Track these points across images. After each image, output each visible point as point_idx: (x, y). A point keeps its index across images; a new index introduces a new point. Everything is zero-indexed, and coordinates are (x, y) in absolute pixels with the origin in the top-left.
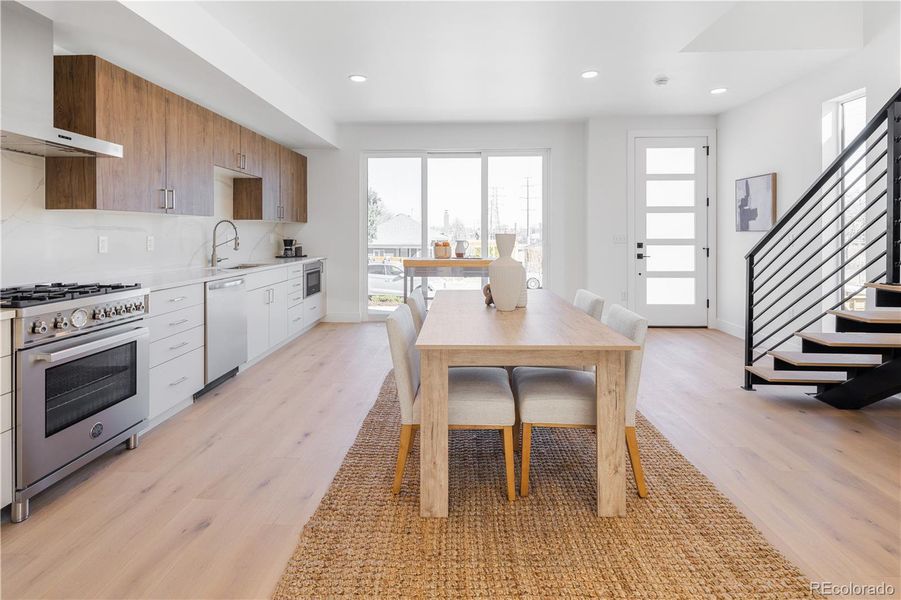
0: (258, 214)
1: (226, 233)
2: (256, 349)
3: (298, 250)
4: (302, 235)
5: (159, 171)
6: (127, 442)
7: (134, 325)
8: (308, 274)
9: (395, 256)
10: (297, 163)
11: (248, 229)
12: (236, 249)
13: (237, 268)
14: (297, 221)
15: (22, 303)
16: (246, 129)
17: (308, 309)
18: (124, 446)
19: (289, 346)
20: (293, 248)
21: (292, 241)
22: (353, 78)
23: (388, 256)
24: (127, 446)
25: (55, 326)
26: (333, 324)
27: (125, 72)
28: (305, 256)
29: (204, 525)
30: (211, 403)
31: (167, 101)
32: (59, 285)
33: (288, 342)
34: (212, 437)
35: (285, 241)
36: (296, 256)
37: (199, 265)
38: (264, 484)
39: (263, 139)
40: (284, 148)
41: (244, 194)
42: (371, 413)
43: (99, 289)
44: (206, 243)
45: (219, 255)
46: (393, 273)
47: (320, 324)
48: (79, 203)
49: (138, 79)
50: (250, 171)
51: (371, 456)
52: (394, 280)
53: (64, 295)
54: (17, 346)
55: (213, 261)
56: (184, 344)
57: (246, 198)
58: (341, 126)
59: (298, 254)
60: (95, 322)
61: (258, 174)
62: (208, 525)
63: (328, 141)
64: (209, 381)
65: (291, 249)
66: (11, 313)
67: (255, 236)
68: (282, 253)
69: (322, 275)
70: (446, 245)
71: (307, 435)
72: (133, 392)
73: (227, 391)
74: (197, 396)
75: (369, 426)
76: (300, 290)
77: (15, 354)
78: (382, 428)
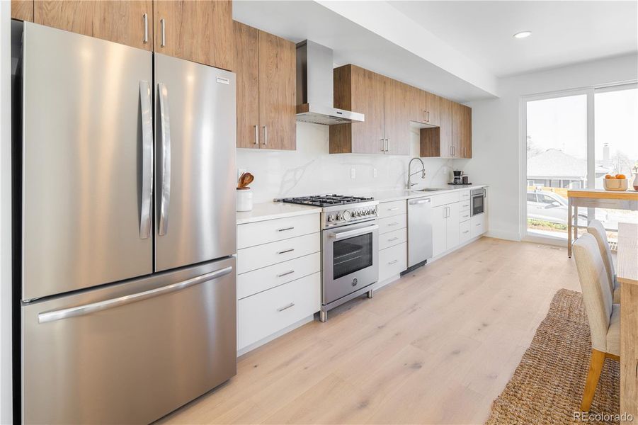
0: (436, 153)
1: (417, 166)
2: (439, 249)
3: (465, 179)
4: (468, 168)
5: (381, 128)
6: (368, 293)
7: (371, 223)
8: (474, 198)
9: (545, 186)
10: (465, 112)
11: (431, 164)
12: (423, 177)
13: (423, 190)
14: (464, 157)
15: (325, 204)
16: (430, 94)
17: (474, 225)
18: (366, 295)
19: (460, 251)
20: (461, 178)
21: (460, 172)
22: (517, 36)
23: (540, 186)
24: (367, 296)
25: (337, 219)
26: (495, 239)
27: (365, 70)
28: (471, 184)
29: (417, 366)
30: (411, 281)
31: (385, 83)
32: (335, 196)
33: (460, 247)
34: (415, 305)
35: (455, 172)
36: (463, 183)
37: (400, 187)
38: (456, 353)
39: (441, 98)
40: (455, 103)
41: (428, 138)
42: (543, 324)
43: (355, 199)
44: (404, 173)
45: (412, 181)
46: (544, 201)
47: (483, 238)
48: (344, 150)
49: (370, 73)
50: (432, 122)
51: (551, 364)
52: (546, 208)
53: (340, 201)
54: (322, 228)
55: (408, 185)
56: (396, 238)
57: (429, 141)
58: (501, 79)
59: (465, 182)
60: (354, 219)
61: (436, 124)
62: (420, 367)
63: (490, 92)
64: (410, 266)
65: (459, 178)
66: (319, 210)
67: (436, 168)
68: (453, 181)
69: (485, 199)
70: (620, 177)
71: (485, 325)
72: (371, 264)
73: (420, 275)
74: (403, 274)
75: (542, 335)
76: (468, 210)
77: (322, 231)
78: (558, 342)
